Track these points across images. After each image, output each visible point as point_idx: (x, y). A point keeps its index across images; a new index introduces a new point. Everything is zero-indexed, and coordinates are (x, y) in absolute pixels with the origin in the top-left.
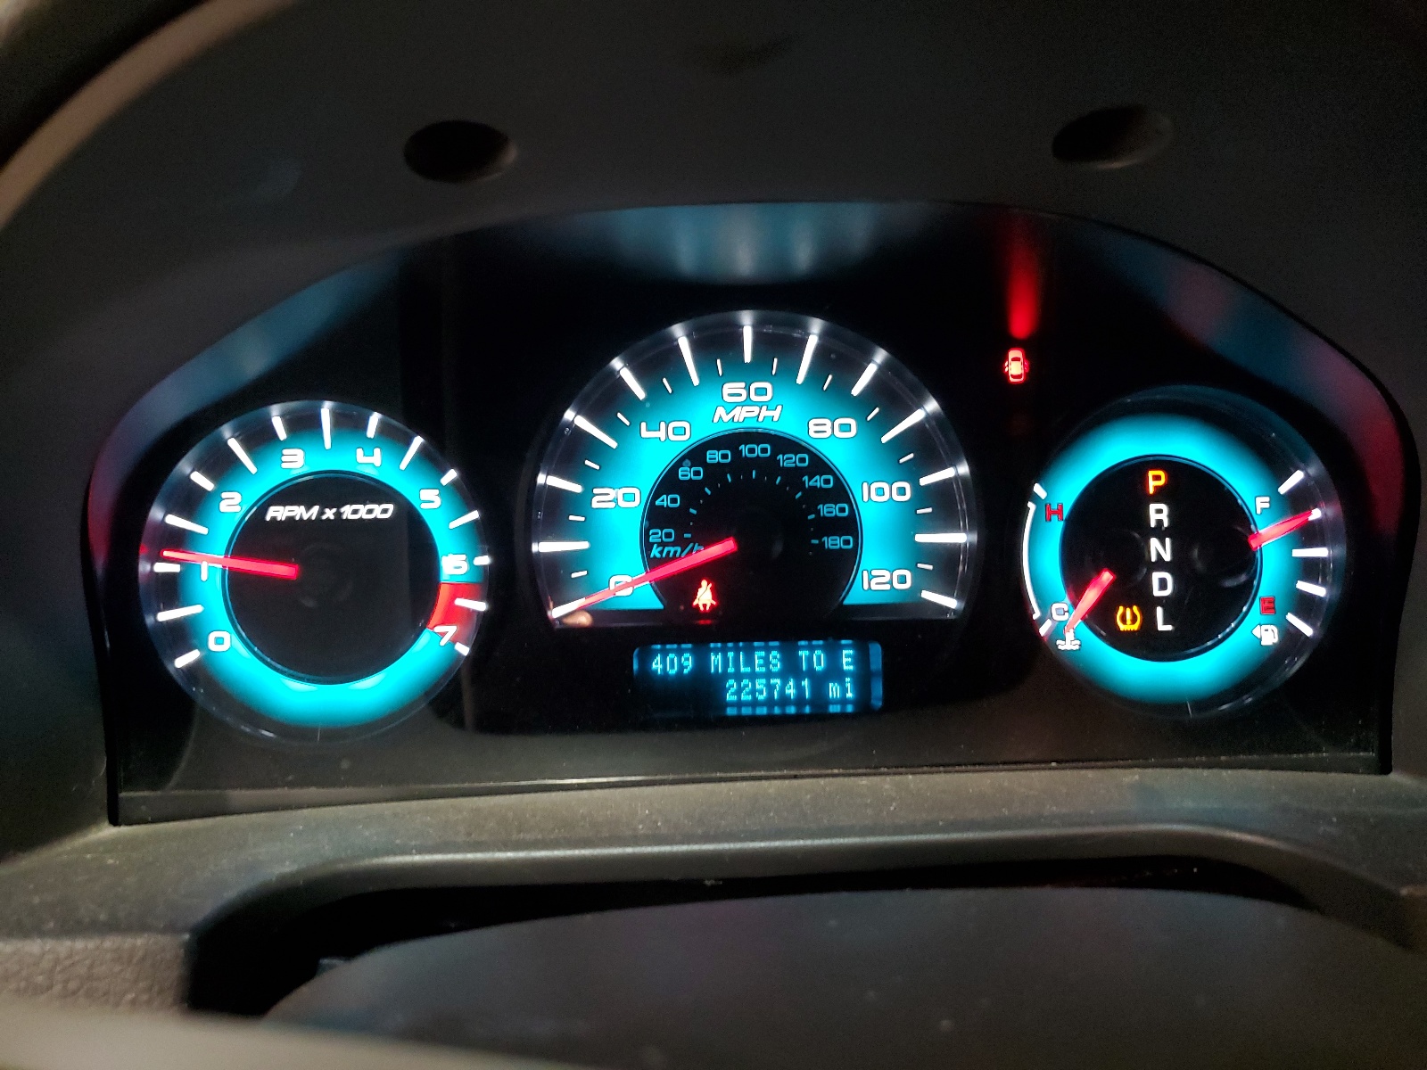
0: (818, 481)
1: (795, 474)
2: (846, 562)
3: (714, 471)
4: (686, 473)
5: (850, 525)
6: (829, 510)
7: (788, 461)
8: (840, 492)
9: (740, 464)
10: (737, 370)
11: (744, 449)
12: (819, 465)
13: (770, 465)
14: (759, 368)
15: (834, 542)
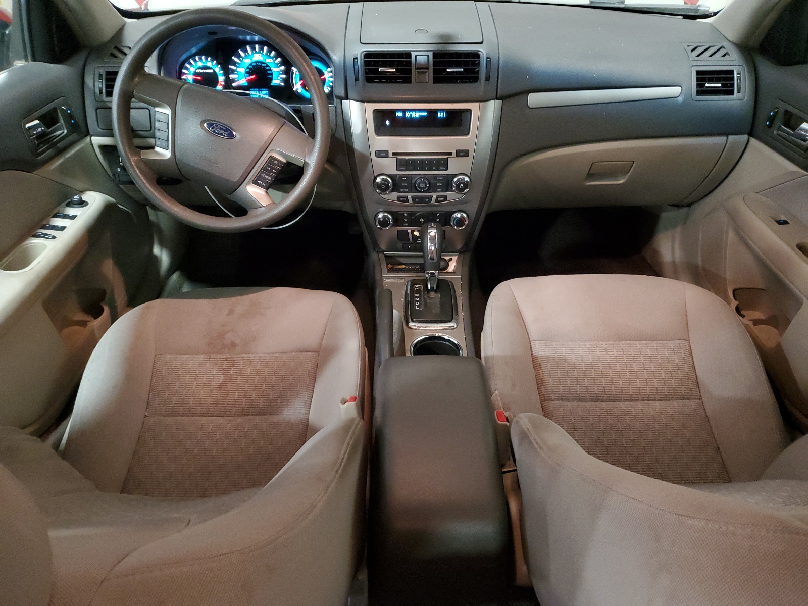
0: (267, 68)
1: (264, 67)
2: (271, 79)
3: (254, 66)
4: (250, 67)
5: (271, 74)
6: (269, 72)
7: (263, 65)
8: (270, 70)
9: (257, 65)
10: (256, 52)
11: (258, 63)
12: (267, 66)
13: (261, 66)
14: (259, 52)
15: (270, 76)
